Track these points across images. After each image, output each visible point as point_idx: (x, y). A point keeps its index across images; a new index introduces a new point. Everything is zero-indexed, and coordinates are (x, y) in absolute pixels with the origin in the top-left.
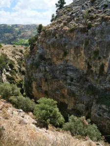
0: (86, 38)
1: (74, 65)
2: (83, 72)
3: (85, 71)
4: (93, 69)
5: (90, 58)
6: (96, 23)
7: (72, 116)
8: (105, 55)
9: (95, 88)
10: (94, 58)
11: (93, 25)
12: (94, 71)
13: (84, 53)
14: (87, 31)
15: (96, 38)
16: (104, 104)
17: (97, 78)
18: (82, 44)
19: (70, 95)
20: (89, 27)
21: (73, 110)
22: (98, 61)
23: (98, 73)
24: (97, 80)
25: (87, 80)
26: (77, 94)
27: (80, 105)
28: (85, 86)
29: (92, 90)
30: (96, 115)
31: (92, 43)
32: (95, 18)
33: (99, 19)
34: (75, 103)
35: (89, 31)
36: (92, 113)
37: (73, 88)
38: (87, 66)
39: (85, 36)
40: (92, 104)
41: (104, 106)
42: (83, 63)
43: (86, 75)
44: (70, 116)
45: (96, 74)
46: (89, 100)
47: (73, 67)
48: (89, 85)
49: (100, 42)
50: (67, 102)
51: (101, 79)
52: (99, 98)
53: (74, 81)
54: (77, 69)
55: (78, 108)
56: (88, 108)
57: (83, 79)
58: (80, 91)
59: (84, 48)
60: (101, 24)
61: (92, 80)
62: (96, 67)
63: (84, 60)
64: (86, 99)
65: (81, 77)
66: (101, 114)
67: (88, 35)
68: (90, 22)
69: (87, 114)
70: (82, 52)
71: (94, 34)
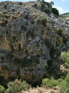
0: (6, 30)
1: (2, 48)
2: (9, 51)
3: (10, 51)
4: (15, 48)
5: (11, 42)
6: (10, 20)
7: (9, 83)
8: (19, 39)
9: (19, 59)
10: (14, 41)
11: (8, 21)
13: (7, 39)
14: (6, 25)
15: (12, 29)
16: (26, 67)
17: (18, 53)
18: (4, 34)
19: (4, 70)
20: (6, 22)
21: (9, 78)
22: (17, 43)
23: (18, 49)
24: (19, 54)
25: (13, 56)
26: (9, 67)
27: (13, 73)
28: (12, 60)
29: (17, 61)
30: (24, 75)
31: (10, 33)
32: (9, 17)
33: (11, 17)
34: (9, 74)
35: (7, 25)
36: (21, 75)
37: (5, 64)
38: (10, 47)
39: (5, 28)
40: (20, 69)
41: (26, 68)
42: (8, 46)
43: (11, 53)
44: (8, 83)
45: (17, 51)
46: (17, 68)
47: (2, 50)
48: (15, 59)
49: (15, 31)
52: (23, 64)
53: (4, 59)
54: (4, 51)
55: (12, 76)
56: (18, 72)
58: (10, 64)
59: (6, 36)
60: (13, 20)
62: (16, 46)
63: (8, 43)
64: (15, 68)
65: (9, 55)
66: (26, 73)
67: (6, 27)
68: (6, 19)
69: (18, 77)
70: (5, 38)
71: (10, 27)
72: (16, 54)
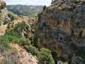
0: (72, 14)
1: (63, 30)
2: (69, 35)
3: (70, 35)
4: (75, 33)
5: (73, 27)
6: (79, 5)
8: (83, 26)
9: (75, 45)
10: (76, 27)
11: (77, 6)
12: (76, 35)
13: (70, 23)
15: (78, 15)
16: (81, 56)
17: (77, 39)
18: (69, 18)
19: (59, 48)
20: (74, 7)
21: (60, 57)
22: (79, 29)
23: (78, 36)
24: (77, 41)
25: (71, 40)
26: (64, 48)
27: (65, 55)
28: (69, 44)
29: (73, 47)
30: (75, 62)
31: (75, 18)
32: (79, 2)
33: (81, 3)
34: (62, 54)
35: (74, 10)
36: (72, 61)
37: (62, 44)
38: (71, 32)
39: (71, 13)
40: (73, 55)
41: (80, 58)
42: (69, 29)
43: (70, 37)
45: (77, 37)
46: (71, 52)
47: (63, 31)
48: (72, 43)
49: (81, 17)
50: (57, 52)
51: (79, 40)
52: (78, 52)
53: (62, 40)
54: (65, 33)
55: (64, 57)
56: (70, 57)
57: (68, 39)
58: (66, 46)
59: (70, 20)
60: (82, 6)
61: (74, 41)
62: (77, 32)
63: (70, 28)
64: (69, 52)
65: (67, 38)
66: (78, 62)
67: (73, 12)
68: (75, 5)
69: (69, 61)
70: (69, 23)
71: (77, 12)
72: (75, 40)
